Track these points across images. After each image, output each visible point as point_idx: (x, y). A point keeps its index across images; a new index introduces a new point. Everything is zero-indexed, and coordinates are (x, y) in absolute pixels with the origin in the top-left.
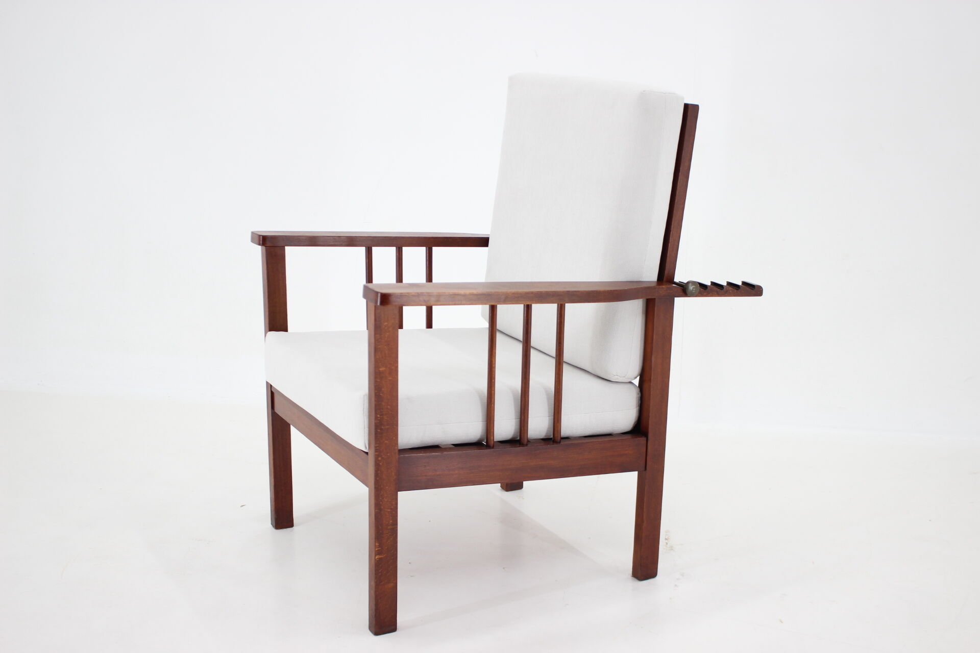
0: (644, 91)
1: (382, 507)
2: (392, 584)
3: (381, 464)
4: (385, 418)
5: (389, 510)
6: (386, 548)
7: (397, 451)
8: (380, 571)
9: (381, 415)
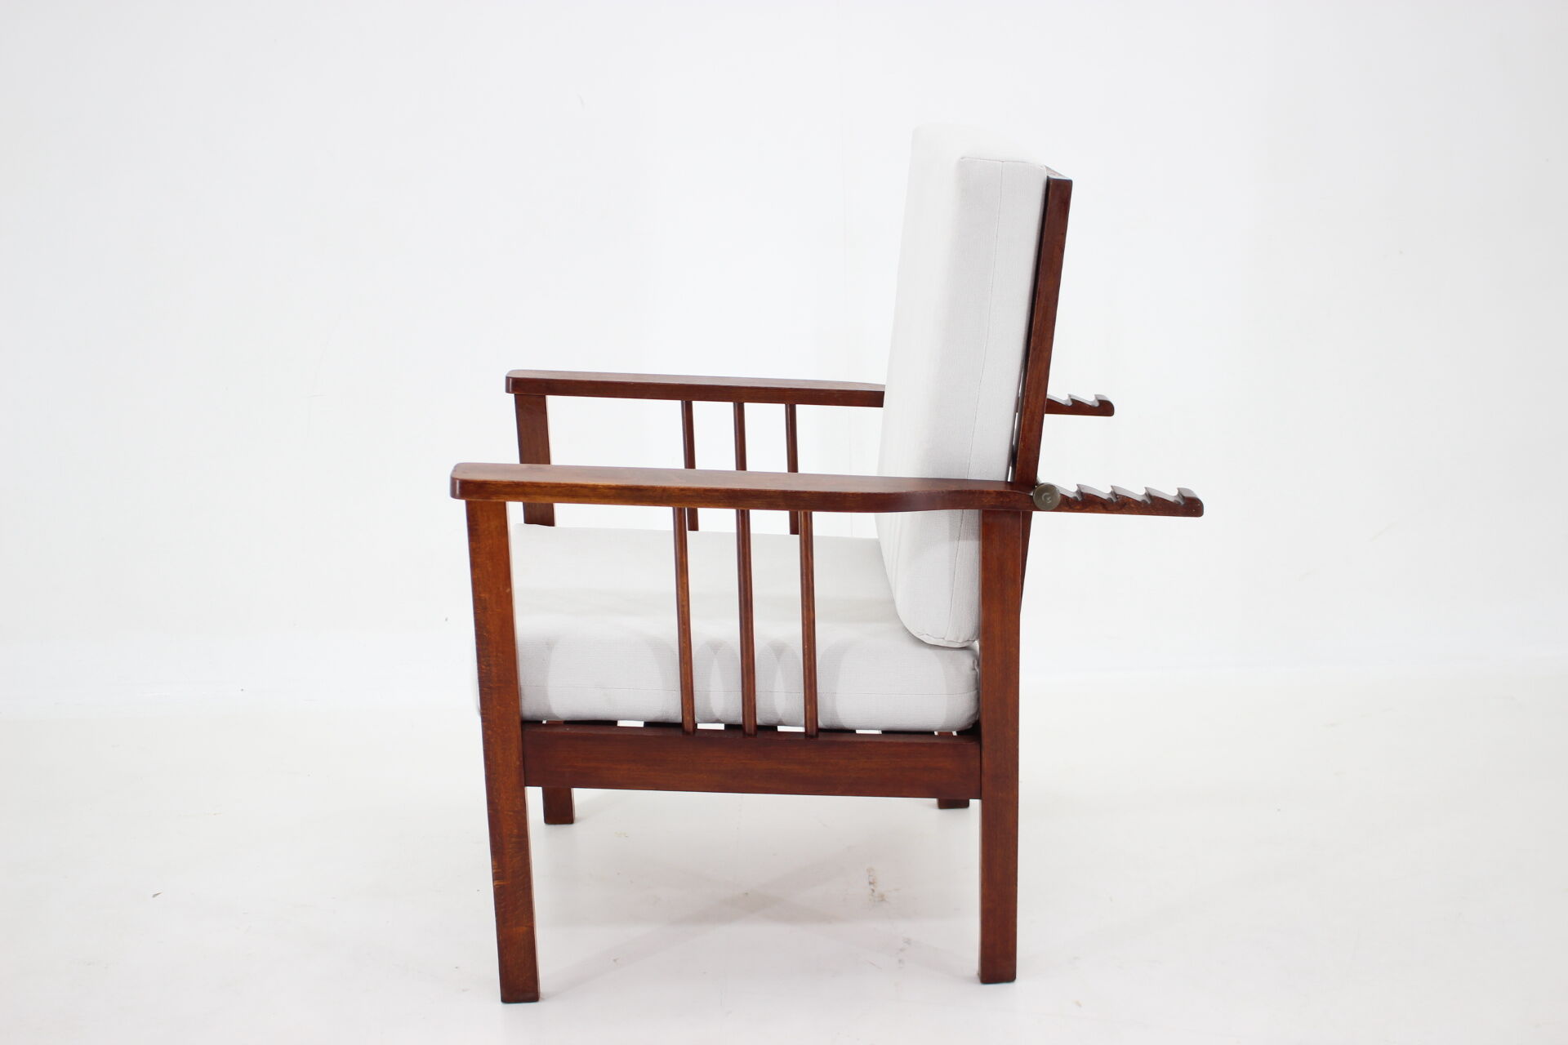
0: (962, 158)
1: (499, 808)
2: (525, 928)
3: (492, 740)
4: (494, 669)
5: (511, 813)
6: (510, 871)
7: (518, 724)
8: (502, 905)
9: (486, 666)
